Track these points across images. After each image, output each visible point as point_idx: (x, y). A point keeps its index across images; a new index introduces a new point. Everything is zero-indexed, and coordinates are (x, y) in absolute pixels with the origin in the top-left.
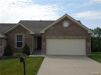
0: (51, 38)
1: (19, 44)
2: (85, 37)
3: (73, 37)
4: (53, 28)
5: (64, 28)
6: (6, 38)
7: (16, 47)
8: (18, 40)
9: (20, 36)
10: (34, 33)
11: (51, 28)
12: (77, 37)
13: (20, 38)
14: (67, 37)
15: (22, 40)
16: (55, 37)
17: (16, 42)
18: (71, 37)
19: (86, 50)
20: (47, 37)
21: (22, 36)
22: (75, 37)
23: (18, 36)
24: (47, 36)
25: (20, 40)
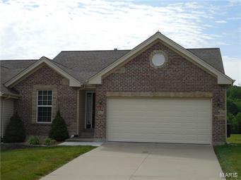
0: (120, 97)
1: (44, 114)
2: (211, 95)
3: (177, 93)
4: (123, 71)
5: (153, 70)
6: (9, 97)
7: (35, 119)
8: (40, 103)
9: (45, 92)
10: (79, 85)
11: (119, 70)
12: (188, 94)
13: (45, 98)
14: (160, 94)
15: (50, 103)
16: (129, 94)
17: (36, 107)
18: (172, 94)
19: (214, 130)
20: (108, 94)
21: (50, 92)
22: (181, 93)
23: (40, 92)
24: (110, 91)
25: (45, 104)
